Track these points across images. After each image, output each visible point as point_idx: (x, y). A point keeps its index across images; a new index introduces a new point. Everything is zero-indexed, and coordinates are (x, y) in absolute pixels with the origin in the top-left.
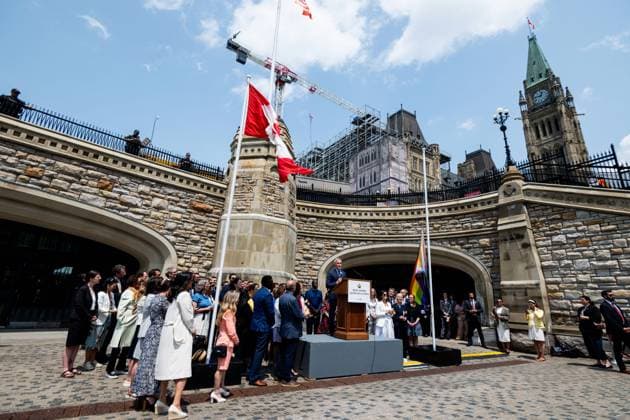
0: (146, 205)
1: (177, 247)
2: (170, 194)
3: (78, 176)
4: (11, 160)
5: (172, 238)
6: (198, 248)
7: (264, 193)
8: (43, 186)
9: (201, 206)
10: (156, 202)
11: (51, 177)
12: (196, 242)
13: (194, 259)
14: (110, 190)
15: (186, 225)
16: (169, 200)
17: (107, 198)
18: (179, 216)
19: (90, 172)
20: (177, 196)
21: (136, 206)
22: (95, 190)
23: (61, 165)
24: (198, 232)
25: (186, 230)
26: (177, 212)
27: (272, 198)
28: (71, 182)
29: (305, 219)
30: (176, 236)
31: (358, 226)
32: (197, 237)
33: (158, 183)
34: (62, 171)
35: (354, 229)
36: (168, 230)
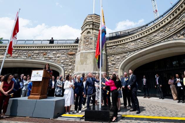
0: (55, 57)
1: (64, 68)
2: (62, 52)
3: (38, 54)
4: (25, 54)
5: (63, 65)
6: (71, 67)
7: (84, 43)
8: (31, 58)
9: (71, 53)
10: (58, 55)
11: (33, 55)
12: (70, 65)
13: (70, 71)
14: (46, 55)
15: (67, 61)
16: (61, 54)
17: (45, 57)
18: (64, 58)
19: (41, 52)
20: (63, 52)
21: (52, 58)
22: (42, 56)
23: (35, 52)
24: (71, 62)
25: (67, 62)
26: (64, 57)
27: (87, 44)
28: (37, 55)
29: (111, 48)
30: (64, 64)
31: (134, 43)
32: (70, 64)
33: (58, 49)
34: (35, 53)
35: (132, 46)
36: (61, 63)
